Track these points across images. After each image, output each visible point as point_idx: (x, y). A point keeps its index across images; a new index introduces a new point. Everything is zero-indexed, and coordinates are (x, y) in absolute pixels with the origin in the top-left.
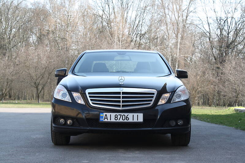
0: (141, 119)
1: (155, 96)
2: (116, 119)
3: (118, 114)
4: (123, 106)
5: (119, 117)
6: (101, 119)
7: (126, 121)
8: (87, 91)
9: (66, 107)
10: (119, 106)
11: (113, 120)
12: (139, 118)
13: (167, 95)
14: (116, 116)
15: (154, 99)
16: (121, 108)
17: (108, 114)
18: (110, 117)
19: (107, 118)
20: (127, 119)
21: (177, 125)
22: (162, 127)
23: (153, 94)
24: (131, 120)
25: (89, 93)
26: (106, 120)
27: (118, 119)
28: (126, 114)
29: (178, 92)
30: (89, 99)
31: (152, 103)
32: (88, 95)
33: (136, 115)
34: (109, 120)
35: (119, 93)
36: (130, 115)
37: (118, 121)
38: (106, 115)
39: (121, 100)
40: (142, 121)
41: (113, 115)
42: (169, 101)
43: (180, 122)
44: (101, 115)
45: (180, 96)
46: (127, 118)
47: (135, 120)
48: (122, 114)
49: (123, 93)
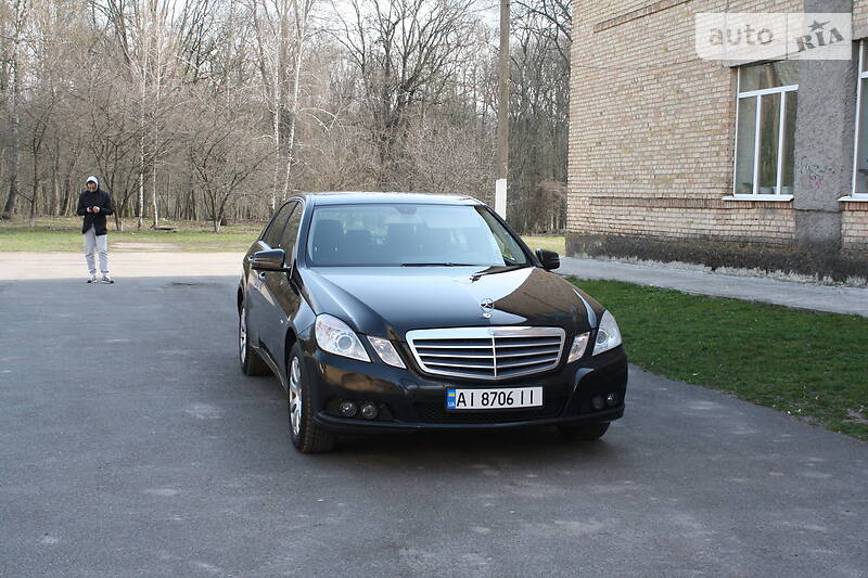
0: (538, 401)
1: (562, 343)
2: (485, 402)
3: (488, 391)
4: (499, 371)
5: (491, 397)
6: (450, 405)
7: (506, 406)
8: (411, 336)
10: (490, 372)
11: (478, 405)
12: (533, 397)
13: (583, 339)
14: (486, 396)
15: (560, 351)
16: (495, 377)
17: (467, 392)
18: (472, 399)
19: (464, 402)
20: (510, 401)
22: (577, 413)
23: (560, 338)
24: (517, 404)
25: (415, 342)
26: (461, 406)
27: (490, 403)
28: (507, 391)
30: (417, 356)
31: (558, 359)
32: (413, 347)
33: (527, 390)
34: (469, 407)
35: (488, 341)
36: (516, 393)
37: (489, 407)
38: (462, 394)
39: (494, 357)
40: (541, 404)
41: (478, 393)
42: (589, 351)
43: (609, 399)
44: (451, 394)
45: (605, 337)
46: (508, 399)
47: (527, 404)
48: (499, 391)
49: (498, 341)
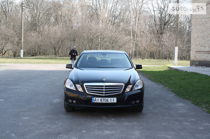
0: (115, 101)
1: (123, 87)
2: (101, 101)
4: (105, 94)
5: (103, 100)
6: (93, 101)
7: (107, 102)
8: (85, 84)
9: (73, 93)
10: (103, 94)
11: (99, 102)
12: (114, 100)
13: (130, 86)
14: (101, 99)
15: (123, 89)
16: (104, 95)
17: (97, 98)
18: (98, 100)
19: (96, 101)
20: (108, 101)
21: (136, 103)
22: (128, 105)
23: (123, 86)
24: (109, 102)
25: (86, 86)
26: (95, 102)
27: (102, 101)
28: (107, 98)
29: (137, 83)
30: (86, 89)
31: (122, 91)
32: (85, 87)
33: (112, 99)
34: (97, 102)
35: (103, 86)
36: (109, 99)
38: (95, 99)
39: (104, 90)
41: (99, 99)
42: (131, 90)
43: (138, 101)
44: (93, 99)
45: (137, 86)
47: (112, 102)
48: (105, 98)
49: (105, 86)
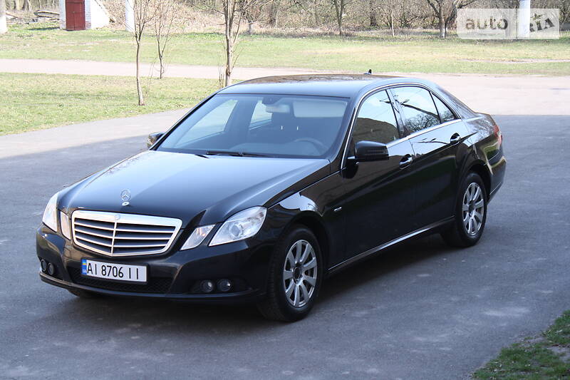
0: (143, 278)
1: (175, 233)
2: (104, 273)
3: (106, 264)
4: (116, 250)
5: (108, 269)
6: (84, 271)
7: (118, 278)
8: (75, 215)
10: (108, 249)
11: (99, 275)
12: (139, 274)
14: (104, 268)
15: (171, 239)
16: (111, 254)
17: (93, 264)
18: (96, 269)
19: (91, 270)
20: (121, 275)
21: (217, 290)
23: (173, 228)
24: (126, 278)
25: (74, 220)
26: (90, 274)
27: (107, 274)
28: (119, 266)
30: (74, 230)
31: (167, 246)
32: (73, 223)
33: (134, 268)
34: (94, 275)
35: (111, 224)
36: (125, 268)
37: (106, 277)
38: (90, 264)
39: (114, 238)
40: (145, 280)
41: (100, 264)
42: (206, 242)
44: (84, 264)
46: (120, 273)
47: (134, 279)
48: (113, 265)
